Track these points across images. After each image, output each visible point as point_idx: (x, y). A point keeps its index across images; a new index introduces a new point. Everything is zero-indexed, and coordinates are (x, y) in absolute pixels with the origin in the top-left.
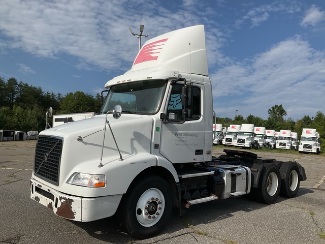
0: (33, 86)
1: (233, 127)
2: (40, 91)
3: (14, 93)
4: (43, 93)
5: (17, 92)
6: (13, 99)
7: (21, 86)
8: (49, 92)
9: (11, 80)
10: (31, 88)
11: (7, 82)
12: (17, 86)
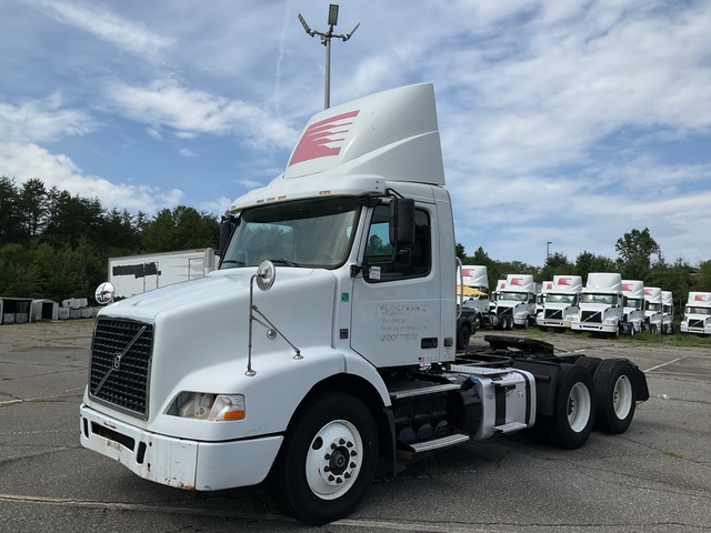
0: (81, 197)
1: (561, 282)
2: (96, 207)
3: (38, 213)
4: (103, 211)
5: (44, 210)
6: (35, 226)
7: (54, 197)
8: (117, 210)
9: (31, 183)
10: (76, 200)
11: (23, 188)
12: (45, 196)
